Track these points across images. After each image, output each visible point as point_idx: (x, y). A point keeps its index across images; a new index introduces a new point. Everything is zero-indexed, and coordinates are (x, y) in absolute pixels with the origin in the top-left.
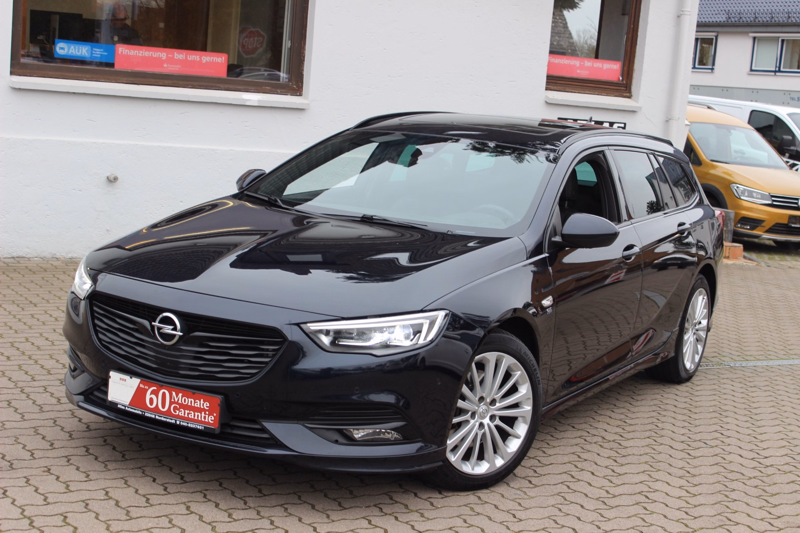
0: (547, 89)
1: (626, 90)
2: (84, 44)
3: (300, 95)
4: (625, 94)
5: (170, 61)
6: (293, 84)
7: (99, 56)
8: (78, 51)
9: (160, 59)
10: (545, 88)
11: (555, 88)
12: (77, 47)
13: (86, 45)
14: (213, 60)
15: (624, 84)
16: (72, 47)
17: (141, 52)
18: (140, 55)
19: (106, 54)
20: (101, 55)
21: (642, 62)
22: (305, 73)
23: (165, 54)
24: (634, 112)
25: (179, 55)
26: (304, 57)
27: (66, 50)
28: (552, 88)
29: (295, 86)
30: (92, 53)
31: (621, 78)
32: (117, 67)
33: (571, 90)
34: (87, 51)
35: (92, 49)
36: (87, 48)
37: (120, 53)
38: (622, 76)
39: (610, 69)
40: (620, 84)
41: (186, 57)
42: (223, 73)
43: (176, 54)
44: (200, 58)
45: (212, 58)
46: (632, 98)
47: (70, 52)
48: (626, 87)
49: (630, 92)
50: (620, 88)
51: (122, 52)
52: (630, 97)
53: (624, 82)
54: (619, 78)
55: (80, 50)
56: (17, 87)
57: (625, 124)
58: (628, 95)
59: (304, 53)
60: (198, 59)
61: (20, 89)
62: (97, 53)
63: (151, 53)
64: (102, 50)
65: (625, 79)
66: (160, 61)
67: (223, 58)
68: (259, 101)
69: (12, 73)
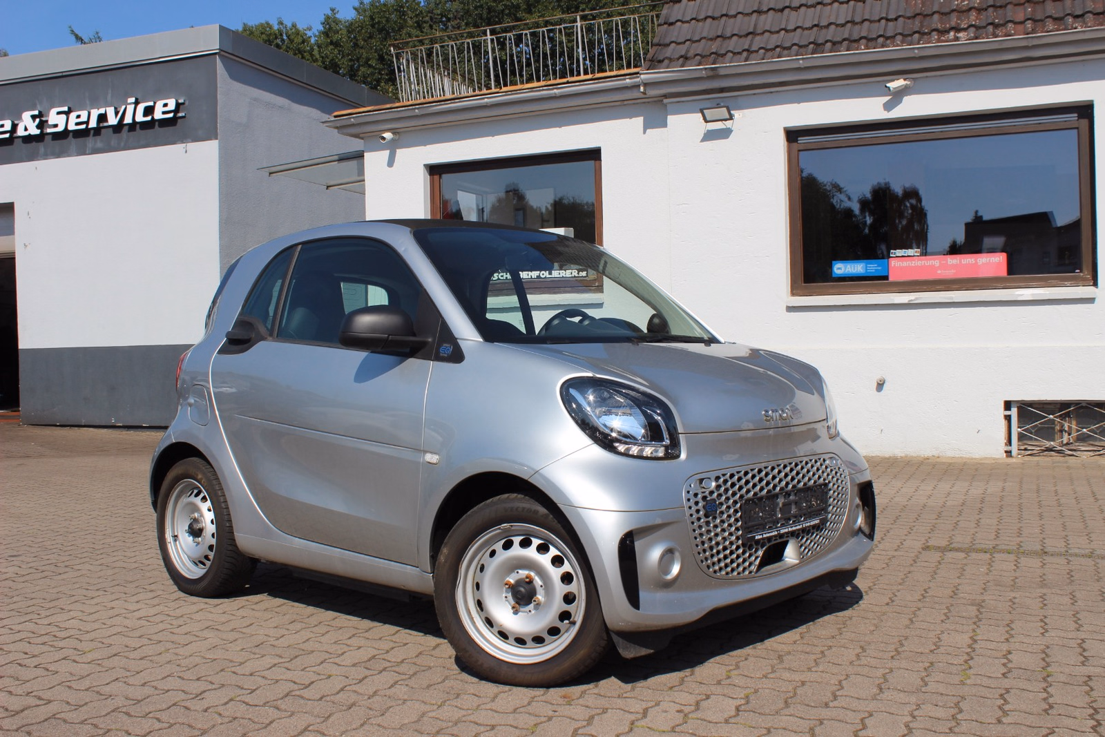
2: (858, 262)
3: (1097, 286)
6: (1085, 275)
7: (874, 271)
8: (854, 269)
9: (933, 266)
13: (862, 262)
16: (849, 266)
18: (913, 265)
19: (880, 268)
20: (878, 270)
22: (1098, 261)
23: (938, 261)
25: (953, 260)
27: (843, 269)
29: (1088, 276)
30: (866, 270)
32: (891, 279)
34: (861, 268)
35: (866, 267)
36: (862, 265)
37: (893, 266)
41: (961, 262)
42: (1003, 272)
44: (976, 260)
45: (989, 259)
47: (847, 270)
51: (895, 265)
60: (974, 262)
62: (871, 268)
64: (876, 265)
67: (1002, 257)
69: (793, 294)
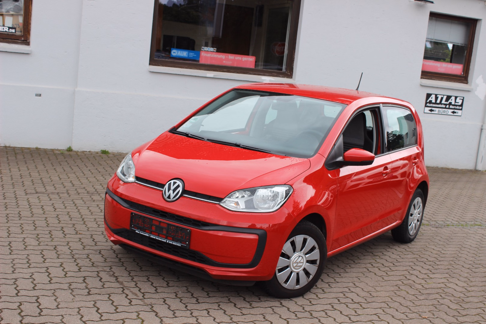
0: (421, 78)
1: (465, 79)
2: (185, 51)
3: (291, 78)
4: (464, 82)
5: (227, 59)
6: (288, 73)
7: (192, 56)
8: (182, 54)
9: (221, 58)
10: (420, 77)
11: (426, 77)
12: (181, 52)
13: (187, 51)
14: (248, 59)
15: (464, 76)
16: (179, 52)
17: (213, 55)
18: (212, 56)
19: (195, 55)
20: (193, 56)
21: (474, 65)
22: (294, 67)
23: (224, 56)
24: (469, 91)
25: (231, 57)
26: (294, 59)
27: (176, 53)
28: (424, 77)
29: (289, 74)
30: (189, 55)
31: (462, 73)
32: (200, 62)
33: (434, 79)
34: (186, 54)
36: (186, 53)
37: (202, 55)
38: (463, 72)
39: (456, 68)
40: (461, 76)
41: (235, 58)
42: (252, 66)
43: (230, 56)
45: (247, 59)
46: (468, 84)
47: (178, 54)
48: (465, 78)
49: (467, 80)
50: (462, 78)
51: (203, 55)
52: (467, 83)
53: (464, 75)
54: (461, 73)
55: (183, 54)
56: (152, 71)
57: (464, 98)
58: (466, 82)
59: (294, 57)
60: (241, 59)
61: (153, 72)
62: (191, 55)
63: (217, 55)
64: (193, 54)
65: (465, 73)
66: (221, 60)
67: (253, 59)
68: (270, 81)
69: (150, 64)
